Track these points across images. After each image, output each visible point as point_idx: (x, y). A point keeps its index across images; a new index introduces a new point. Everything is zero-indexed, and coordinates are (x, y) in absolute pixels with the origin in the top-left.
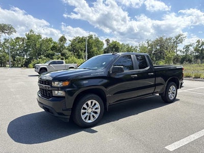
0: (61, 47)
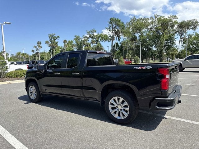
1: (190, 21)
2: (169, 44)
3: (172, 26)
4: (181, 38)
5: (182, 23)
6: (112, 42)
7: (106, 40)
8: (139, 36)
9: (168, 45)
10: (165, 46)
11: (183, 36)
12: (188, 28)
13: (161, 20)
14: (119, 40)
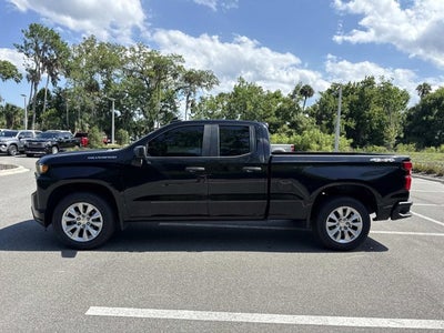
0: (291, 108)
1: (203, 73)
2: (169, 110)
3: (175, 76)
4: (188, 102)
5: (190, 73)
6: (36, 85)
7: (8, 77)
8: (104, 82)
9: (166, 112)
10: (161, 111)
11: (190, 99)
12: (199, 85)
13: (153, 58)
14: (54, 83)
